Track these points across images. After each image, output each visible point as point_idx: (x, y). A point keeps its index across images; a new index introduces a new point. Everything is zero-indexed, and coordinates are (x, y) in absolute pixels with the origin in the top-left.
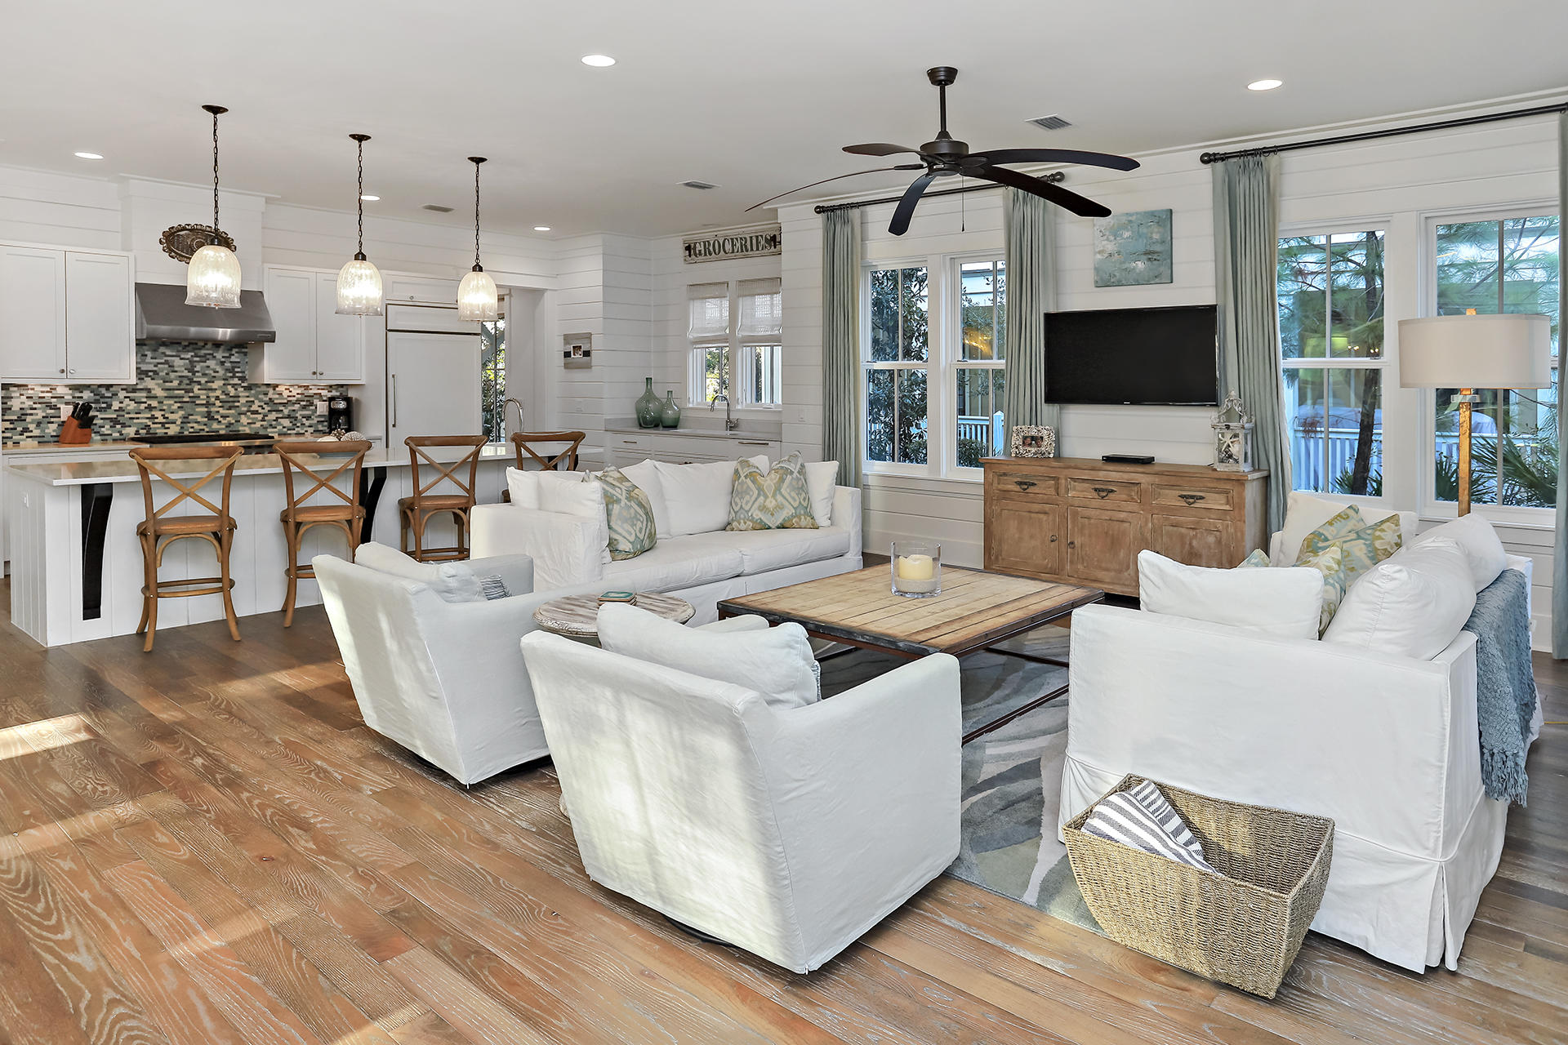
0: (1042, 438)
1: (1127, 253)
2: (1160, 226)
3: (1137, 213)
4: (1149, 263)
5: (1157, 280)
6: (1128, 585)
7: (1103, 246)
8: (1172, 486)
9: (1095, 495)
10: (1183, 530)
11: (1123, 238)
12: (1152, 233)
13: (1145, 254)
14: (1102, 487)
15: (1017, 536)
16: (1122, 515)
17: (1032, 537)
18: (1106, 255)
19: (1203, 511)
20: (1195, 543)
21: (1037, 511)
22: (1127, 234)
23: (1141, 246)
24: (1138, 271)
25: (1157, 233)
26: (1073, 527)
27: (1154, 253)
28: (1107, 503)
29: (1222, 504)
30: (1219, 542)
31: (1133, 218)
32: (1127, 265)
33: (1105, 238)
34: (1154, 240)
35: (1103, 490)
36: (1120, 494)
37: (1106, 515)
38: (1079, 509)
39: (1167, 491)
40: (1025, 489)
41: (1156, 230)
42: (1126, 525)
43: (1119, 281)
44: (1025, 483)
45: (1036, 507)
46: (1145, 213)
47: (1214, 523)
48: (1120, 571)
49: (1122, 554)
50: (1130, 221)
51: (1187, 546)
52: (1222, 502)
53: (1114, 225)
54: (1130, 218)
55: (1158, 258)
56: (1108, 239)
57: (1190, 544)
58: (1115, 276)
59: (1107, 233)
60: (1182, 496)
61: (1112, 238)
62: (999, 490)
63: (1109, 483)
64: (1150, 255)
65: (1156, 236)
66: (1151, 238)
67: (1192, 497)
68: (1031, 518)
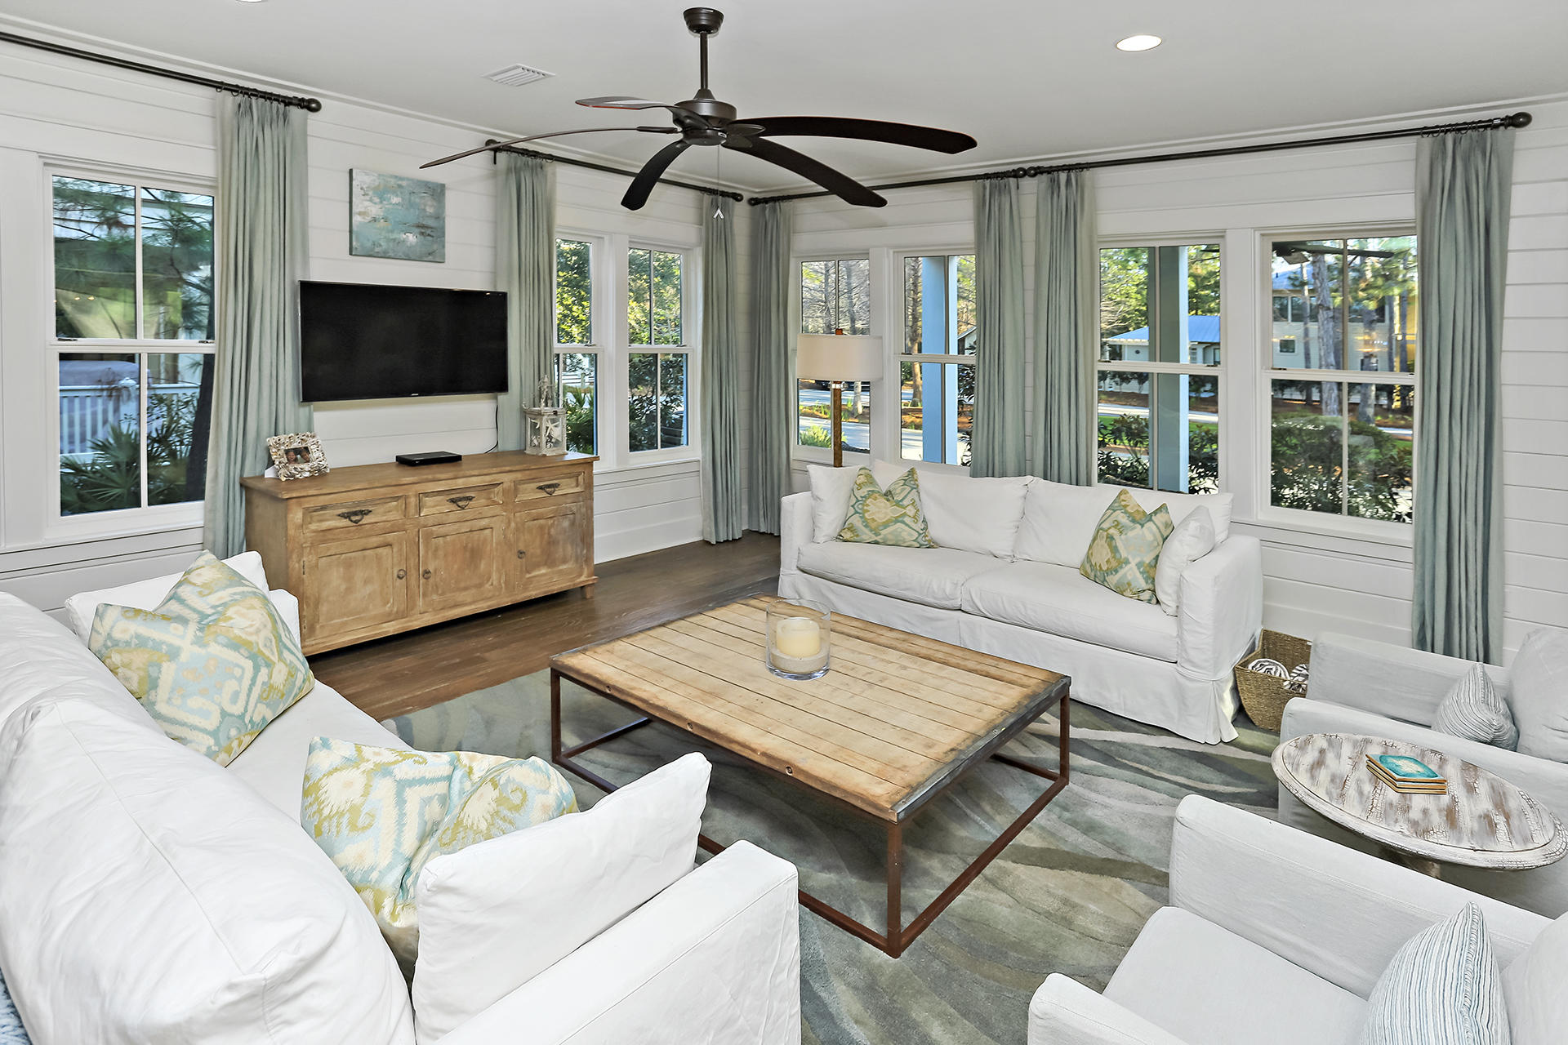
0: (306, 448)
1: (395, 222)
2: (434, 199)
3: (408, 179)
4: (422, 237)
5: (430, 258)
6: (491, 598)
7: (366, 208)
8: (532, 480)
9: (453, 507)
10: (542, 521)
11: (391, 204)
12: (425, 206)
13: (418, 226)
14: (458, 496)
15: (343, 587)
16: (484, 523)
17: (366, 582)
18: (369, 219)
19: (563, 498)
20: (553, 531)
21: (375, 545)
22: (395, 200)
23: (412, 216)
24: (408, 244)
25: (431, 206)
26: (426, 552)
27: (428, 227)
28: (468, 513)
29: (572, 488)
30: (573, 523)
31: (404, 183)
32: (395, 236)
33: (368, 198)
34: (428, 214)
35: (460, 499)
36: (480, 501)
37: (465, 527)
38: (434, 528)
39: (525, 486)
40: (356, 522)
41: (429, 203)
42: (487, 532)
43: (385, 252)
44: (355, 513)
45: (375, 540)
46: (418, 181)
47: (570, 507)
48: (480, 586)
49: (482, 566)
50: (400, 186)
51: (546, 536)
52: (573, 485)
53: (379, 185)
54: (400, 182)
55: (432, 234)
56: (371, 200)
57: (549, 533)
58: (380, 245)
59: (371, 193)
60: (540, 488)
61: (376, 200)
62: (314, 532)
63: (468, 490)
64: (423, 229)
65: (430, 210)
66: (424, 210)
67: (549, 486)
68: (364, 557)
